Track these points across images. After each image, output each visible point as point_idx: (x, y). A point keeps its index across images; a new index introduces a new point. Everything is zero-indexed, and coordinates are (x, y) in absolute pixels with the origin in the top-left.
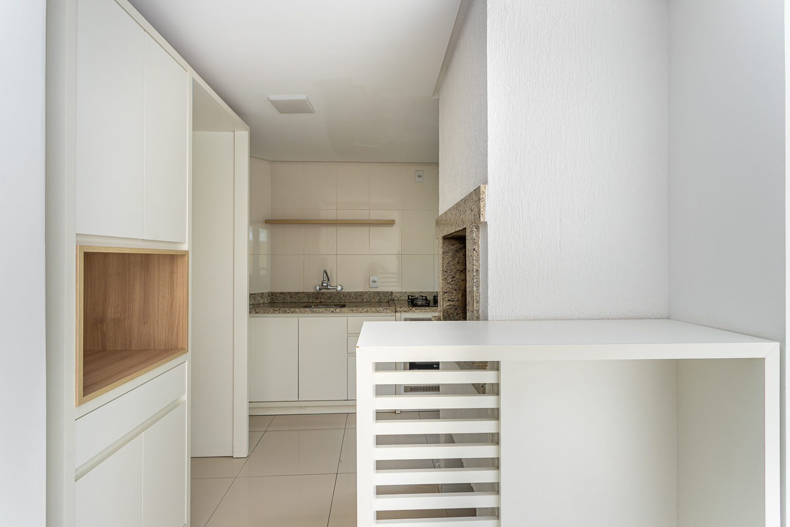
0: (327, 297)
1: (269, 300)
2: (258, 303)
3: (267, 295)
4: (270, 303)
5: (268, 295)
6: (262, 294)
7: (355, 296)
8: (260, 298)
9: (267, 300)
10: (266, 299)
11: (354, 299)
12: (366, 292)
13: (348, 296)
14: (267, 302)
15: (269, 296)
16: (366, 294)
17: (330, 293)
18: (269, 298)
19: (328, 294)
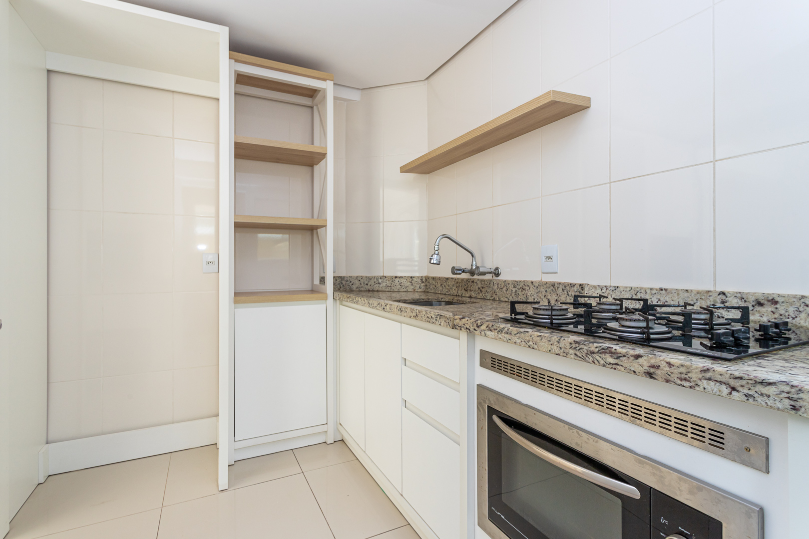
0: (477, 287)
1: (423, 287)
2: (405, 290)
3: (419, 280)
4: (425, 292)
5: (422, 280)
6: (411, 277)
7: (514, 290)
8: (409, 283)
9: (420, 288)
10: (418, 286)
11: (513, 295)
12: (532, 283)
13: (505, 289)
14: (419, 290)
15: (423, 282)
16: (532, 286)
17: (482, 281)
18: (423, 284)
19: (478, 282)
